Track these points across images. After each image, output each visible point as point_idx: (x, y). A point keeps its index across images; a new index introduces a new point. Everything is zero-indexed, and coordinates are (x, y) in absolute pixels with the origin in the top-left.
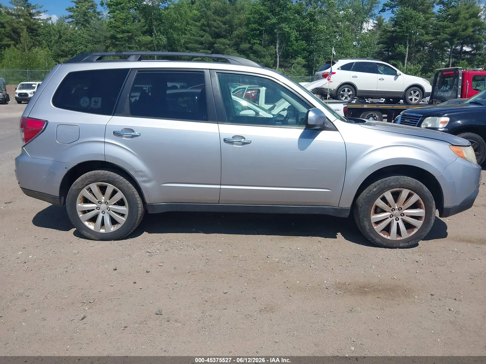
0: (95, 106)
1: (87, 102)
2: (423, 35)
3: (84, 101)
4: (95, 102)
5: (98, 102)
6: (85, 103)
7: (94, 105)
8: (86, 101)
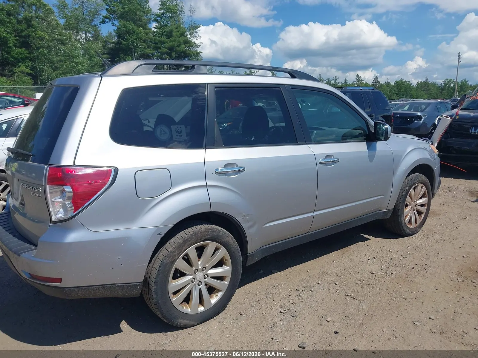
0: (179, 137)
1: (166, 133)
2: (146, 49)
3: (161, 131)
4: (177, 132)
5: (181, 132)
6: (164, 134)
7: (177, 136)
8: (164, 131)
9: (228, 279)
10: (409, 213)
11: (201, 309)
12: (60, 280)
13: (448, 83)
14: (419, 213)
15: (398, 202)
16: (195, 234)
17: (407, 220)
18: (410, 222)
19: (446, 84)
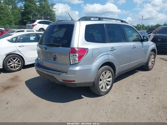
2: (35, 12)
9: (111, 82)
10: (150, 64)
11: (106, 90)
12: (74, 81)
13: (138, 25)
14: (152, 63)
15: (148, 60)
16: (105, 68)
17: (150, 65)
18: (150, 66)
19: (137, 26)
